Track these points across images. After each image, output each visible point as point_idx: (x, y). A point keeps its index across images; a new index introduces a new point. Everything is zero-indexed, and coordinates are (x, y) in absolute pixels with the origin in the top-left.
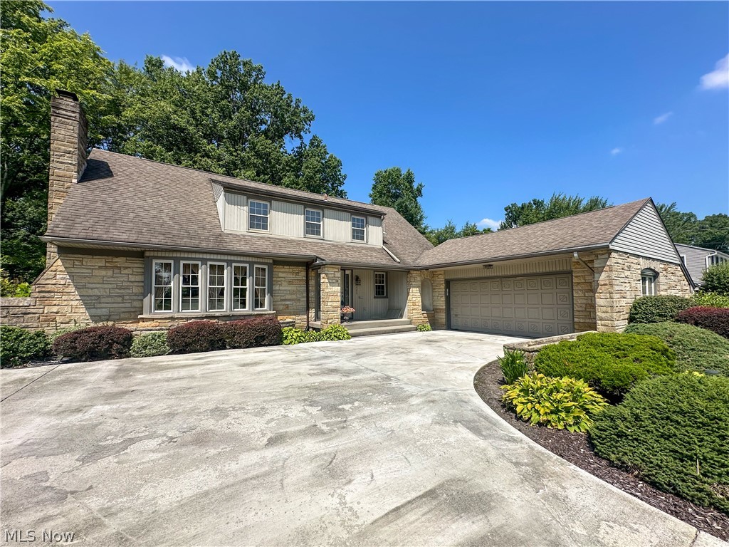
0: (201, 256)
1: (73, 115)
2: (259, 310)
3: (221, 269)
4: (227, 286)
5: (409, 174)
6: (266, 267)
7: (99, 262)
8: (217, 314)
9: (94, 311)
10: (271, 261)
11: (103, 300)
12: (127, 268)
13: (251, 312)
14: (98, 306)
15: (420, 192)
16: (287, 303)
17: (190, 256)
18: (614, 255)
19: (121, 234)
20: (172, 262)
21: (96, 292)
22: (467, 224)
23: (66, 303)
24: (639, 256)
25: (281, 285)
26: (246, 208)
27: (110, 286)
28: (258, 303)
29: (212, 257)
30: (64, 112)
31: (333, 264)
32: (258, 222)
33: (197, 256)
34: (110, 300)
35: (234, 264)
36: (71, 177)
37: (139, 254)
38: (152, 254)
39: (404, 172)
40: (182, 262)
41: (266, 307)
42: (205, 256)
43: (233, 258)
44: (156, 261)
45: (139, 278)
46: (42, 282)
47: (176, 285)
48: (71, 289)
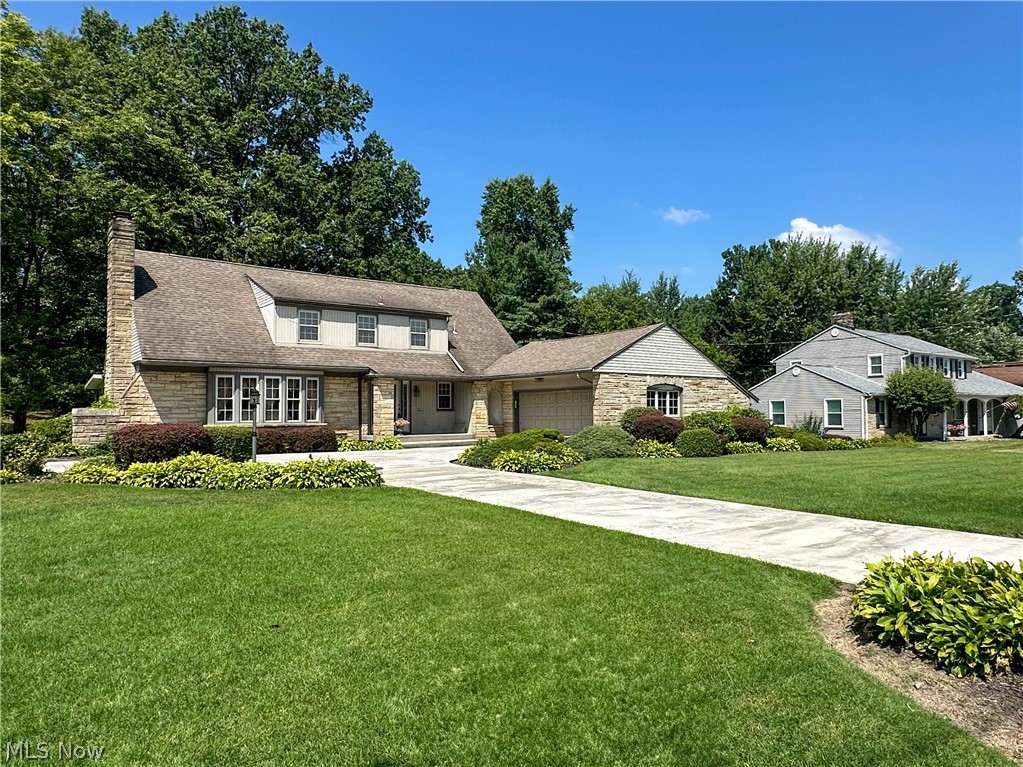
0: (259, 371)
1: (130, 235)
2: (310, 422)
3: (277, 382)
4: (282, 399)
5: (549, 189)
6: (317, 379)
7: (169, 377)
8: (274, 425)
10: (322, 373)
11: (173, 411)
12: (191, 382)
13: (304, 424)
14: (169, 416)
15: (570, 220)
16: (338, 415)
17: (249, 371)
19: (193, 354)
20: (233, 377)
21: (169, 404)
22: (661, 278)
23: (146, 413)
24: (644, 375)
25: (332, 397)
26: (296, 320)
27: (179, 399)
28: (310, 416)
29: (268, 371)
30: (123, 233)
31: (386, 377)
32: (308, 332)
33: (256, 371)
34: (179, 411)
35: (288, 378)
36: (129, 295)
37: (204, 370)
38: (215, 369)
39: (539, 185)
40: (242, 377)
41: (317, 420)
42: (262, 371)
43: (287, 372)
44: (217, 377)
45: (203, 391)
46: (129, 395)
47: (237, 398)
48: (150, 401)
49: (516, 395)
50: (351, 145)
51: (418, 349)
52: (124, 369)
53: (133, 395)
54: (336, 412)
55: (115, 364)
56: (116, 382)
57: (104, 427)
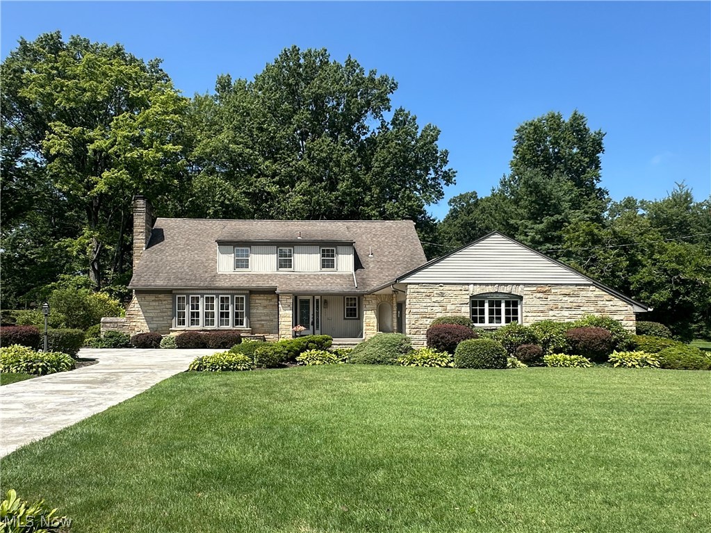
0: (200, 292)
1: (143, 209)
2: (238, 328)
3: (212, 299)
4: (217, 310)
6: (244, 296)
7: (152, 297)
8: (209, 329)
9: (152, 326)
10: (248, 292)
11: (154, 319)
12: (164, 300)
14: (152, 322)
16: (263, 322)
17: (195, 292)
20: (186, 296)
21: (151, 315)
23: (139, 321)
24: (465, 284)
25: (257, 309)
26: (233, 255)
27: (157, 311)
28: (238, 322)
29: (206, 292)
30: (139, 209)
31: (284, 293)
32: (241, 263)
33: (198, 292)
34: (157, 319)
35: (220, 296)
36: (143, 247)
37: (169, 292)
38: (176, 292)
40: (191, 296)
41: (245, 325)
42: (202, 292)
43: (219, 292)
44: (177, 296)
45: (171, 306)
46: (129, 309)
47: (188, 310)
48: (141, 313)
49: (399, 306)
53: (131, 309)
54: (262, 320)
57: (116, 329)
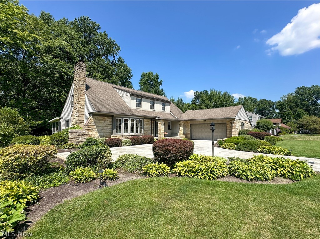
1: (85, 68)
3: (133, 120)
4: (135, 126)
5: (157, 76)
6: (142, 120)
7: (101, 118)
8: (132, 135)
9: (100, 134)
10: (143, 118)
11: (102, 130)
12: (108, 120)
13: (140, 134)
14: (101, 132)
15: (161, 83)
16: (146, 131)
17: (126, 117)
18: (236, 120)
19: (110, 110)
20: (121, 118)
21: (101, 128)
22: (179, 98)
23: (94, 131)
24: (240, 120)
25: (145, 125)
26: (135, 101)
27: (104, 126)
28: (141, 131)
29: (131, 117)
30: (82, 68)
32: (139, 105)
33: (128, 117)
34: (104, 130)
35: (136, 119)
36: (84, 89)
37: (112, 116)
38: (116, 116)
39: (154, 74)
40: (124, 119)
43: (136, 117)
44: (116, 118)
45: (111, 123)
46: (88, 125)
47: (122, 126)
48: (95, 127)
49: (191, 125)
50: (114, 59)
51: (164, 112)
52: (82, 115)
53: (90, 125)
54: (146, 130)
55: (79, 113)
56: (79, 120)
57: (80, 136)
